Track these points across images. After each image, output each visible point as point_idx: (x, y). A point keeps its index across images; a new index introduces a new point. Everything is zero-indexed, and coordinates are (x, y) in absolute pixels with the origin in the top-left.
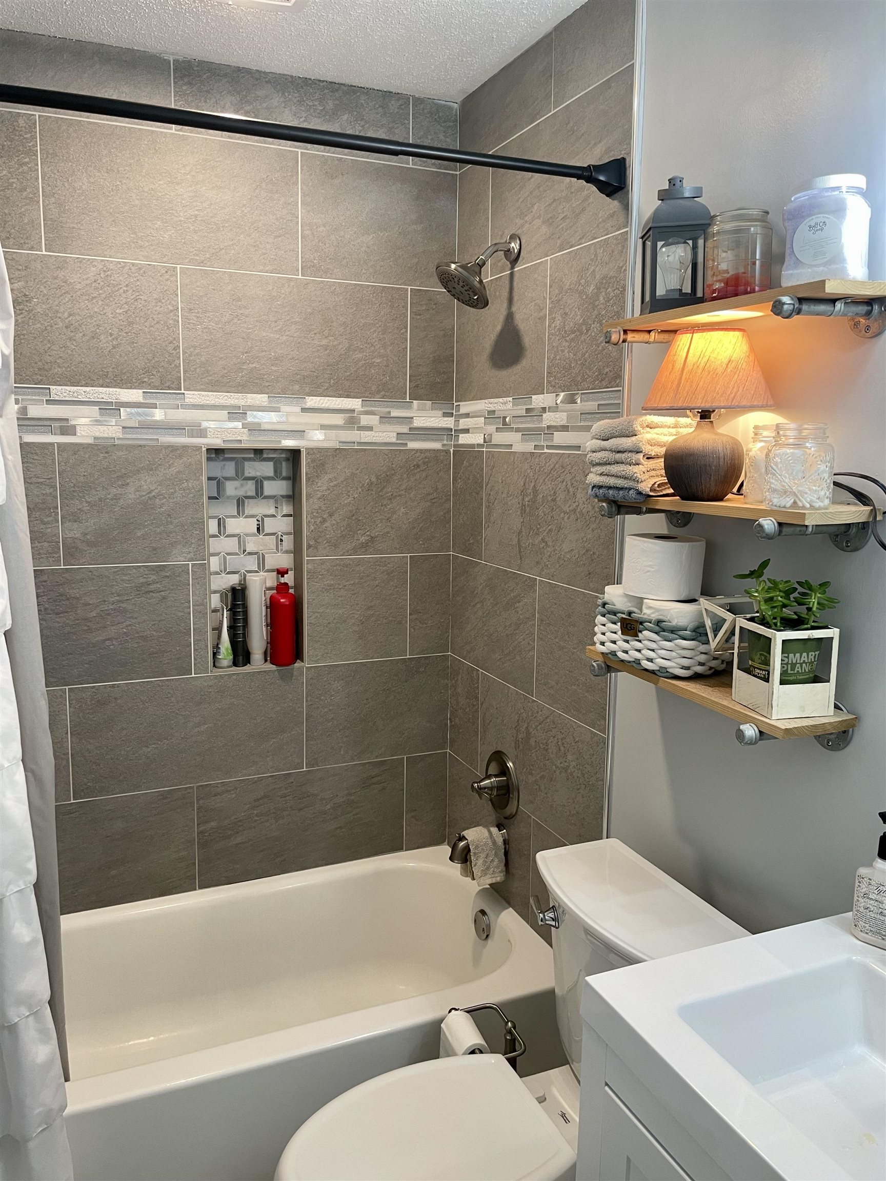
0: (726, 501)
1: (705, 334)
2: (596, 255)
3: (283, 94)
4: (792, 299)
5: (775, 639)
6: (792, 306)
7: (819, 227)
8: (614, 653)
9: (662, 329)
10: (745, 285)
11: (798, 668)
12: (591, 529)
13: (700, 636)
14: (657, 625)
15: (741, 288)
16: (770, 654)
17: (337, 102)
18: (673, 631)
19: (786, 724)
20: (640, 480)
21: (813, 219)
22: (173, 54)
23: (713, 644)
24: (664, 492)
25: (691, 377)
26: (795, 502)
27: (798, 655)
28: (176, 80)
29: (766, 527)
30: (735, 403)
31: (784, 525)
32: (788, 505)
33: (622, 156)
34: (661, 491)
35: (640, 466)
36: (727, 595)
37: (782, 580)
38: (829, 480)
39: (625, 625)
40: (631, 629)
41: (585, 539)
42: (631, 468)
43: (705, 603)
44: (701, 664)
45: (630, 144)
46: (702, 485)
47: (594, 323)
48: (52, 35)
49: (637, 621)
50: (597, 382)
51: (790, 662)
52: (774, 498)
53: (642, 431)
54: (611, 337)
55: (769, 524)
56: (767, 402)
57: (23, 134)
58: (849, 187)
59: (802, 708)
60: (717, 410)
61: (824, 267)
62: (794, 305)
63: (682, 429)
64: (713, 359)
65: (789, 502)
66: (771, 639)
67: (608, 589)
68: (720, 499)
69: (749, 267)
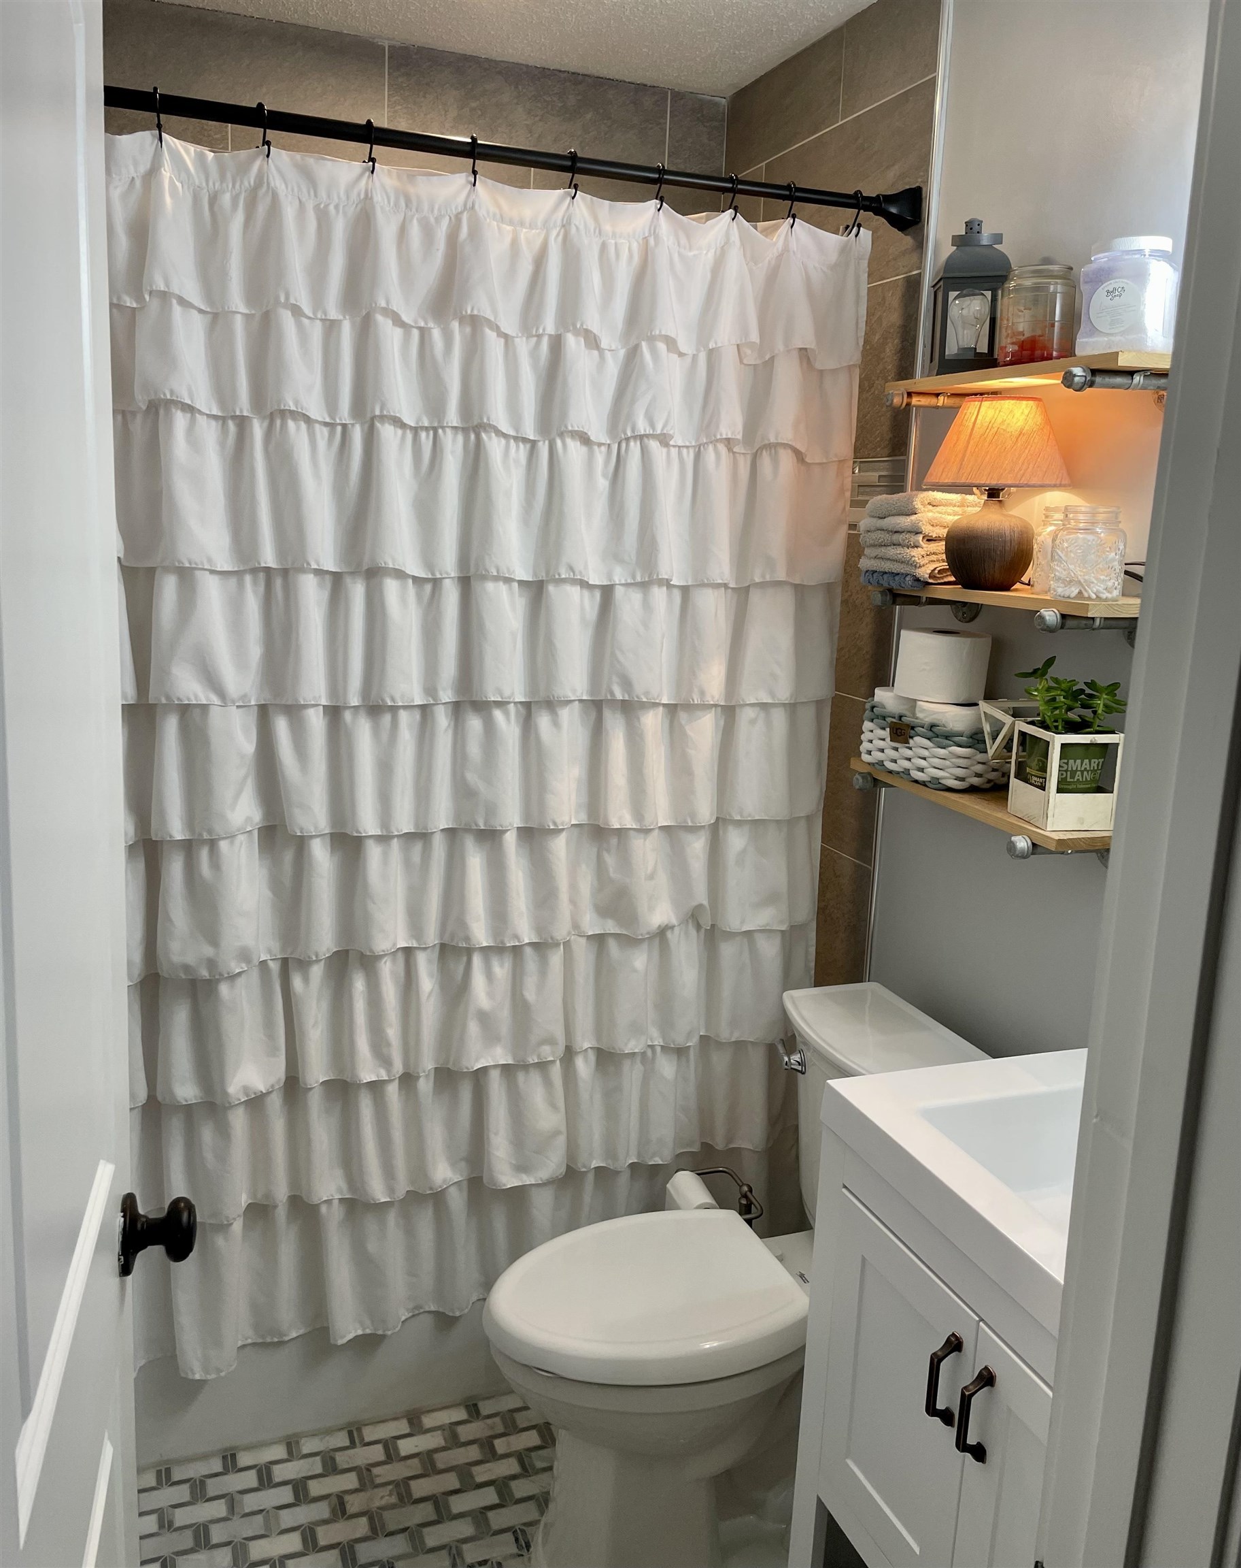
0: (1012, 591)
1: (994, 402)
2: (884, 299)
3: (516, 87)
4: (1084, 371)
5: (1054, 742)
6: (1084, 379)
7: (1117, 293)
8: (881, 763)
9: (952, 392)
10: (1041, 350)
11: (1078, 776)
12: (864, 623)
13: (978, 743)
14: (931, 730)
15: (1038, 353)
16: (1047, 759)
17: (579, 98)
18: (947, 737)
19: (1061, 836)
20: (918, 565)
21: (1111, 284)
22: (388, 39)
23: (991, 752)
24: (946, 580)
25: (977, 450)
26: (1080, 592)
27: (1079, 761)
28: (391, 71)
29: (1047, 618)
30: (1024, 481)
31: (1068, 617)
32: (1073, 595)
33: (917, 185)
34: (942, 578)
35: (919, 549)
36: (1010, 698)
37: (1066, 680)
38: (1119, 568)
39: (895, 730)
40: (902, 735)
41: (857, 636)
42: (908, 551)
43: (984, 706)
44: (978, 775)
45: (927, 171)
46: (985, 572)
47: (878, 380)
48: (249, 14)
49: (908, 725)
50: (878, 449)
51: (1070, 769)
52: (1058, 587)
53: (923, 509)
54: (892, 401)
55: (1050, 616)
56: (1061, 481)
57: (213, 134)
58: (1153, 251)
59: (1081, 821)
60: (1006, 489)
61: (1121, 336)
62: (1086, 377)
63: (969, 509)
64: (1002, 431)
65: (1074, 591)
66: (1049, 742)
67: (877, 691)
68: (1007, 588)
69: (1047, 329)
